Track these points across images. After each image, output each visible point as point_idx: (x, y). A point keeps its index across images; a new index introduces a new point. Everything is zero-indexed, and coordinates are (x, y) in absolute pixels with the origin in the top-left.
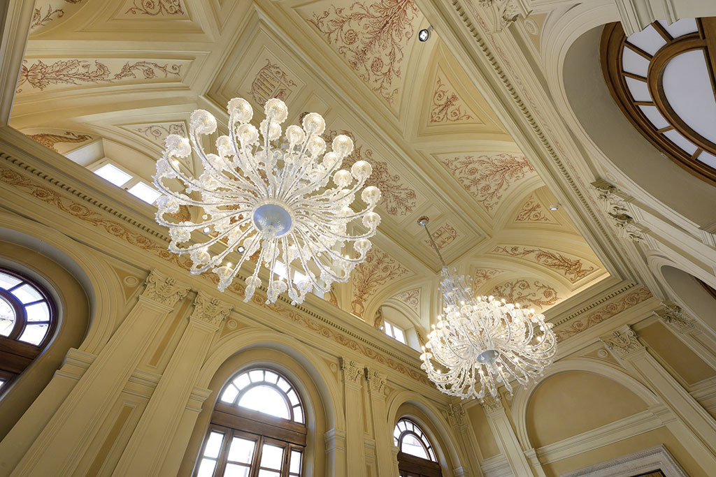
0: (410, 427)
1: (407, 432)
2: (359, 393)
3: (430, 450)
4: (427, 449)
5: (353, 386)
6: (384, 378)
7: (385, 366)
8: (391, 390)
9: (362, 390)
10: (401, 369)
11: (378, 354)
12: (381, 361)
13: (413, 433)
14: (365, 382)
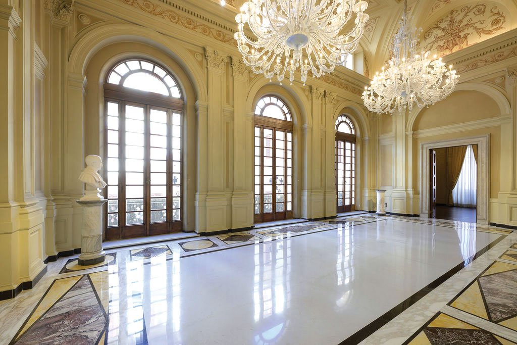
0: (344, 119)
1: (343, 122)
2: (320, 106)
3: (353, 130)
4: (351, 129)
5: (317, 102)
6: (335, 95)
7: (336, 88)
8: (338, 101)
9: (322, 104)
10: (346, 88)
11: (333, 79)
12: (334, 84)
13: (345, 122)
14: (324, 99)
